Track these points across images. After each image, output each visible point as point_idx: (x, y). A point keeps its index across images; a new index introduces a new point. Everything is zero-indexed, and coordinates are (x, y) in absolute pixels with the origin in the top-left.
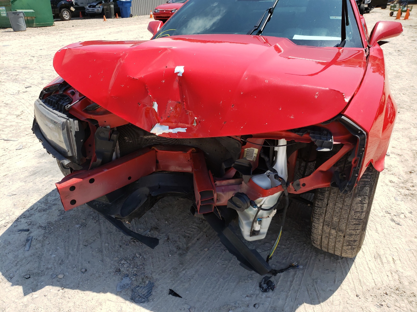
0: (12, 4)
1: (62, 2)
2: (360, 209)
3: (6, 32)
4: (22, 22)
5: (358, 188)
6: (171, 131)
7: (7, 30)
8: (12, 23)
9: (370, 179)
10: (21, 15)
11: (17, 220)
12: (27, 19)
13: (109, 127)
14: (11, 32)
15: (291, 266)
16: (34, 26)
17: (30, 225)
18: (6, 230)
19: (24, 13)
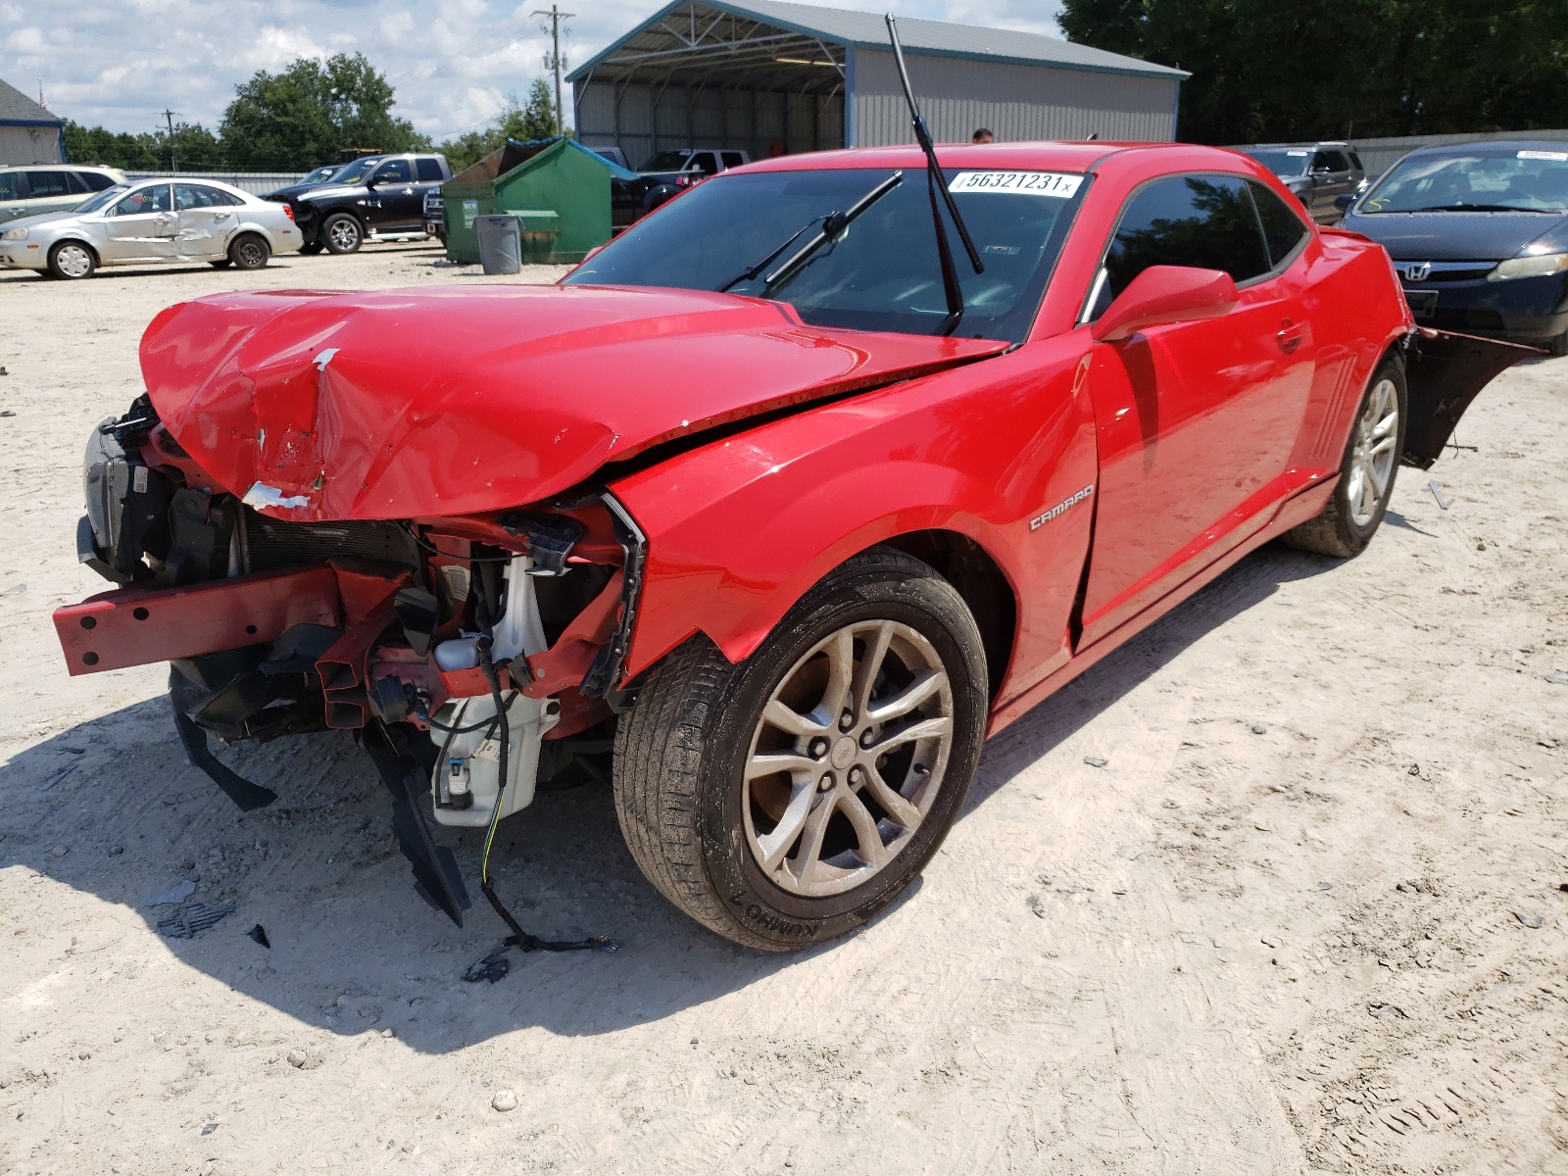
0: (496, 192)
1: (661, 186)
2: (679, 764)
3: (463, 275)
4: (513, 248)
5: (684, 703)
6: (284, 502)
7: (468, 269)
8: (484, 251)
9: (715, 681)
10: (514, 226)
11: (78, 728)
12: (534, 238)
13: (207, 489)
14: (477, 275)
15: (592, 944)
16: (551, 259)
17: (94, 741)
18: (39, 742)
19: (520, 221)
